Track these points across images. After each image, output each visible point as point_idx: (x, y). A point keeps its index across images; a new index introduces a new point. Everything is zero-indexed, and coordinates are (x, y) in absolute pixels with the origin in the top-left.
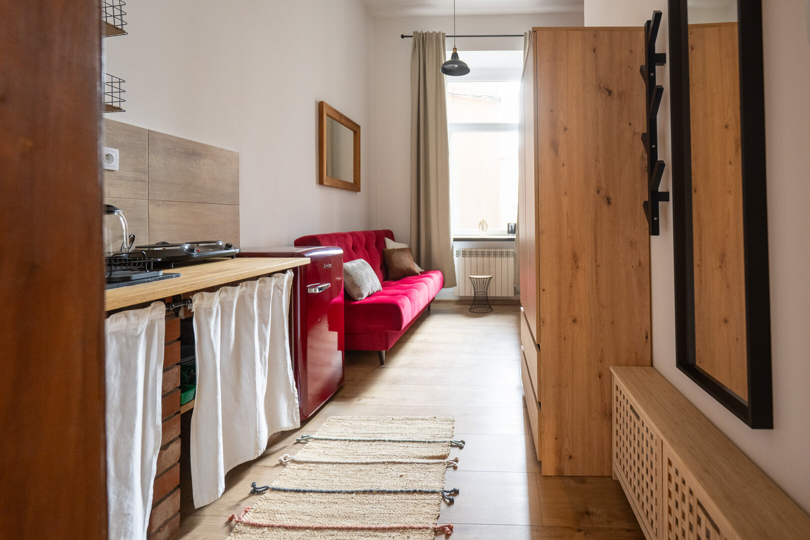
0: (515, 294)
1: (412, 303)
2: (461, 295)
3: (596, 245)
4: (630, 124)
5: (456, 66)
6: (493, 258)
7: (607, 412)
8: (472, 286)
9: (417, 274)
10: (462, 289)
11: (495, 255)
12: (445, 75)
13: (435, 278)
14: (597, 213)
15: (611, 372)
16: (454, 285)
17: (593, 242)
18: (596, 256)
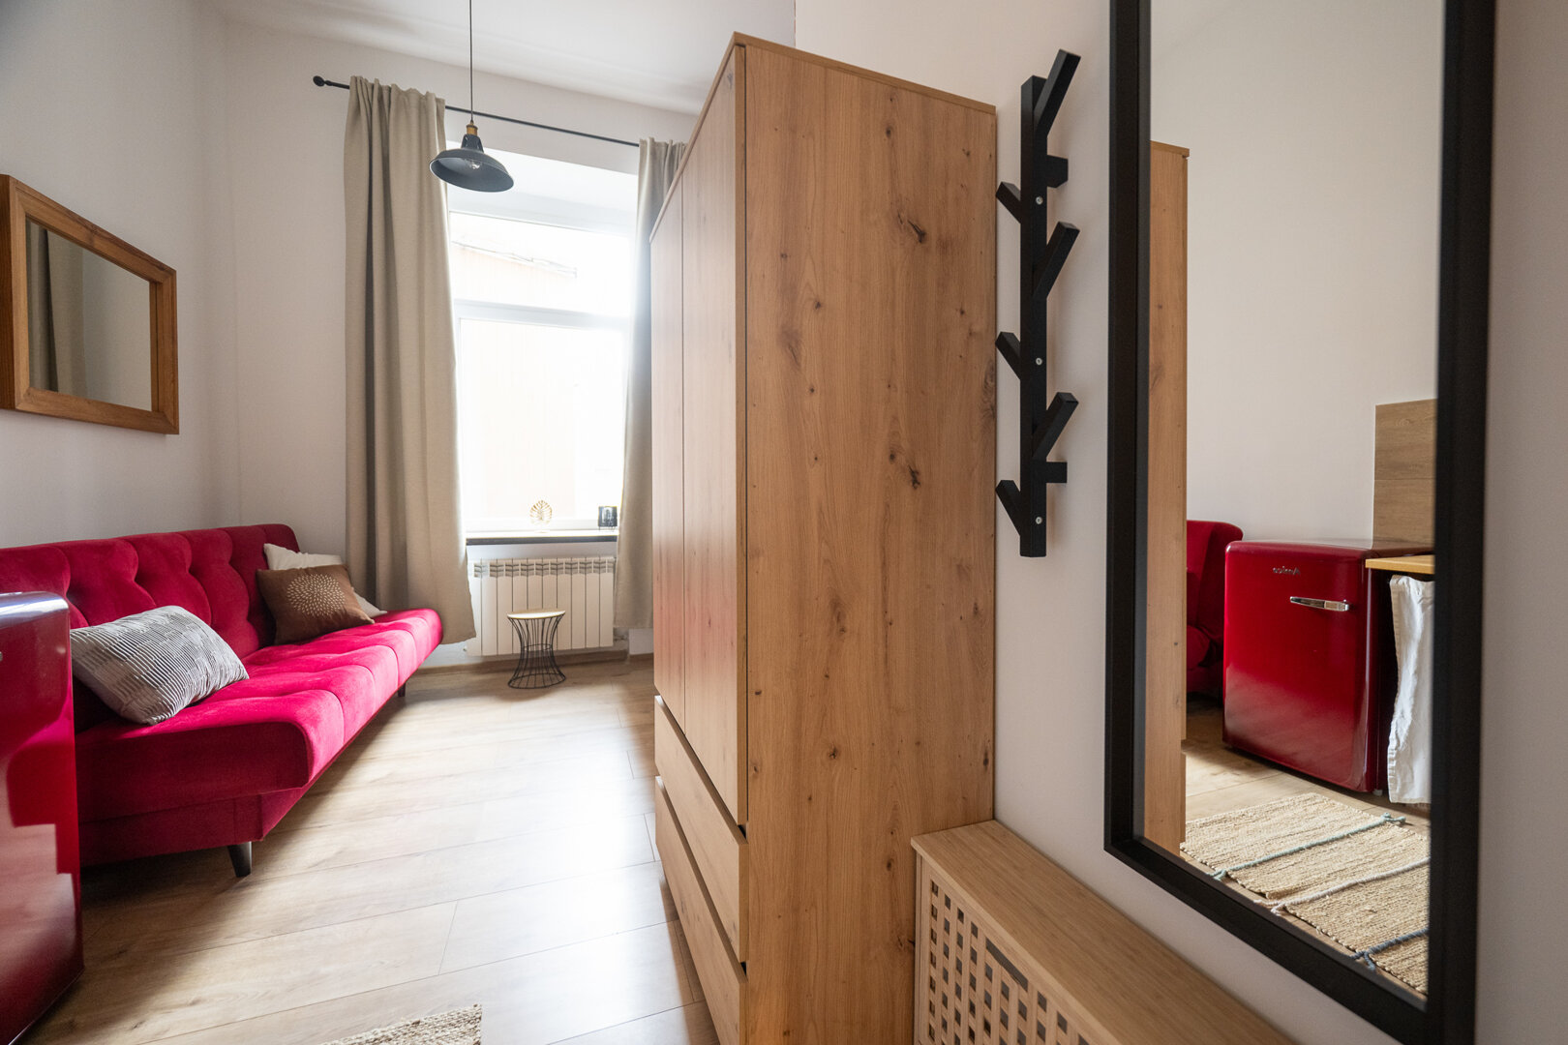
0: (615, 640)
1: (346, 704)
2: (485, 654)
3: (885, 578)
4: (962, 312)
5: (477, 167)
6: (564, 575)
7: (904, 937)
8: (515, 632)
9: (366, 623)
10: (491, 637)
11: (571, 568)
12: (442, 182)
13: (422, 625)
14: (887, 506)
15: (914, 852)
16: (471, 634)
17: (879, 570)
18: (885, 601)
